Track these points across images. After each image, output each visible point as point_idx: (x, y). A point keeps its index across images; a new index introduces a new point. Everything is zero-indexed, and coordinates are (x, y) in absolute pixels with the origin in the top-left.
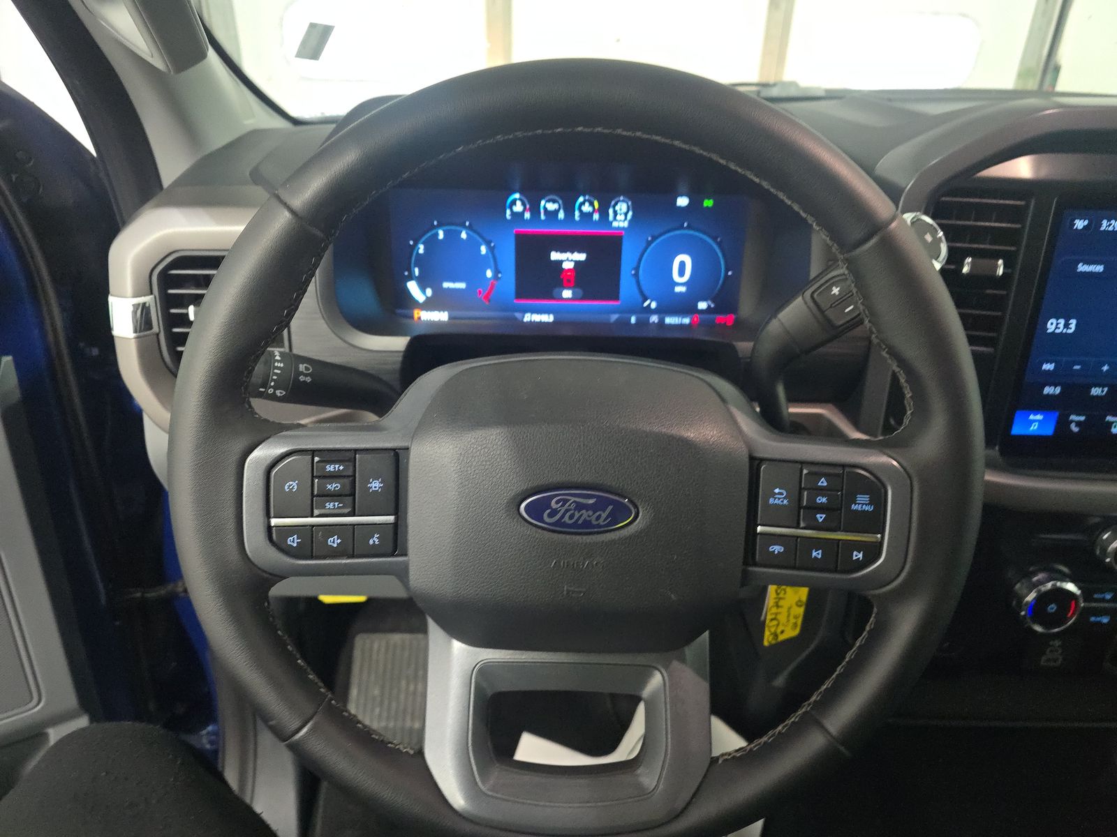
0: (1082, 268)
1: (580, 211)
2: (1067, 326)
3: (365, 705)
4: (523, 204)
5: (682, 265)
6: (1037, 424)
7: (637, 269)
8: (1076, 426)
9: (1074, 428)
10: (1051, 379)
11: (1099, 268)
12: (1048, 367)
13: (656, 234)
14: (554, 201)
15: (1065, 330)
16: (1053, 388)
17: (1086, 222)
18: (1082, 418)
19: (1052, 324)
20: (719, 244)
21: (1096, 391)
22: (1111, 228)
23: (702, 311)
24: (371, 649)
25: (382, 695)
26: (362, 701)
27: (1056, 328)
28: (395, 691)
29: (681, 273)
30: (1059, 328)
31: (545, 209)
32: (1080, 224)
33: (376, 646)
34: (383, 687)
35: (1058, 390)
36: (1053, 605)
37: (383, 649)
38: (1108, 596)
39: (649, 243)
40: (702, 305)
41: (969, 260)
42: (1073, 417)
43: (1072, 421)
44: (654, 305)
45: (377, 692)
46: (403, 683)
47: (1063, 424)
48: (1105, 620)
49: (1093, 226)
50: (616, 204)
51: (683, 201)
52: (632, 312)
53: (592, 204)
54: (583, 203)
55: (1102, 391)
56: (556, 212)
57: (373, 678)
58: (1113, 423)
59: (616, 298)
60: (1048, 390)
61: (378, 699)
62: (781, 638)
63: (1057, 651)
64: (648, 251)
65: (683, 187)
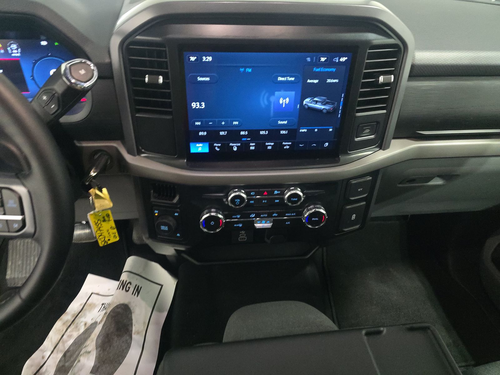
0: (200, 79)
2: (201, 105)
3: (15, 269)
6: (201, 148)
7: (32, 76)
8: (218, 148)
9: (218, 150)
10: (201, 128)
11: (208, 79)
12: (198, 123)
15: (201, 107)
16: (203, 132)
17: (196, 58)
18: (220, 145)
19: (194, 105)
21: (222, 133)
22: (207, 60)
24: (16, 244)
25: (23, 264)
26: (13, 267)
27: (196, 106)
28: (28, 262)
30: (197, 106)
32: (193, 59)
33: (19, 243)
34: (23, 260)
35: (205, 133)
36: (212, 222)
37: (22, 244)
38: (238, 216)
39: (35, 64)
41: (147, 76)
42: (215, 145)
43: (215, 146)
45: (20, 262)
46: (32, 258)
47: (211, 147)
48: (241, 225)
49: (199, 60)
55: (225, 133)
57: (18, 257)
58: (234, 146)
60: (201, 133)
61: (21, 266)
62: (109, 242)
63: (244, 235)
64: (35, 67)
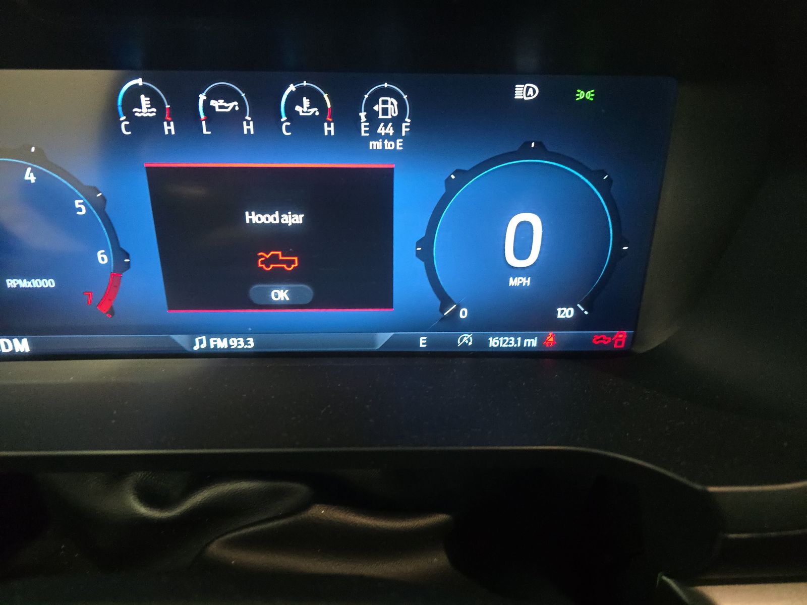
1: (292, 115)
4: (156, 102)
5: (525, 229)
13: (466, 167)
14: (229, 96)
20: (605, 189)
23: (565, 324)
29: (522, 251)
31: (208, 108)
40: (565, 313)
44: (464, 314)
50: (373, 100)
51: (525, 92)
52: (422, 328)
53: (316, 101)
54: (295, 99)
56: (236, 117)
59: (387, 302)
65: (528, 59)
